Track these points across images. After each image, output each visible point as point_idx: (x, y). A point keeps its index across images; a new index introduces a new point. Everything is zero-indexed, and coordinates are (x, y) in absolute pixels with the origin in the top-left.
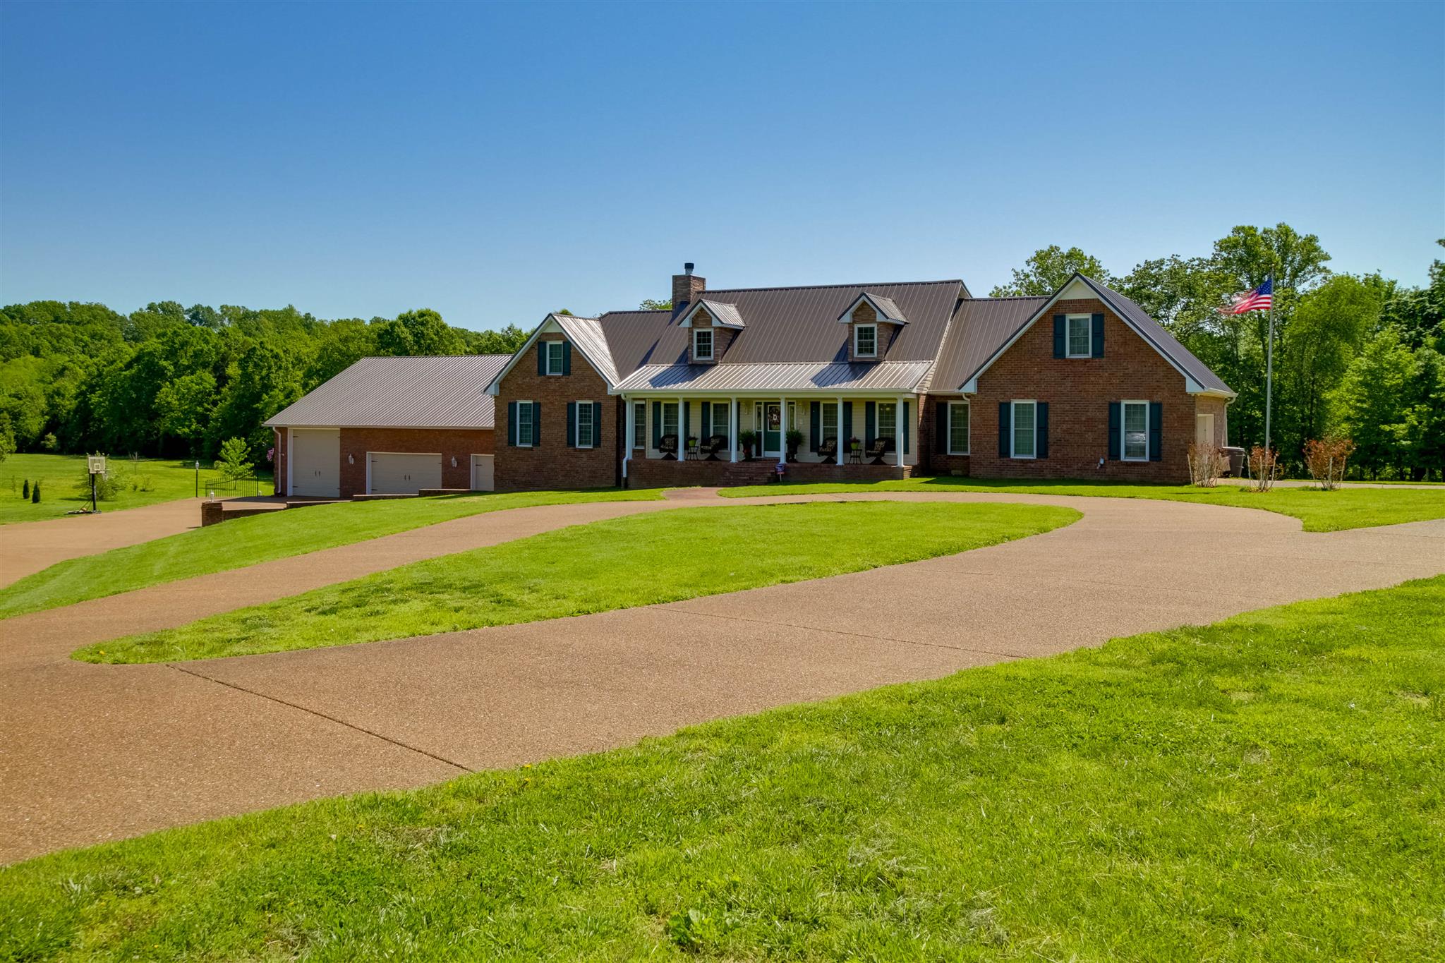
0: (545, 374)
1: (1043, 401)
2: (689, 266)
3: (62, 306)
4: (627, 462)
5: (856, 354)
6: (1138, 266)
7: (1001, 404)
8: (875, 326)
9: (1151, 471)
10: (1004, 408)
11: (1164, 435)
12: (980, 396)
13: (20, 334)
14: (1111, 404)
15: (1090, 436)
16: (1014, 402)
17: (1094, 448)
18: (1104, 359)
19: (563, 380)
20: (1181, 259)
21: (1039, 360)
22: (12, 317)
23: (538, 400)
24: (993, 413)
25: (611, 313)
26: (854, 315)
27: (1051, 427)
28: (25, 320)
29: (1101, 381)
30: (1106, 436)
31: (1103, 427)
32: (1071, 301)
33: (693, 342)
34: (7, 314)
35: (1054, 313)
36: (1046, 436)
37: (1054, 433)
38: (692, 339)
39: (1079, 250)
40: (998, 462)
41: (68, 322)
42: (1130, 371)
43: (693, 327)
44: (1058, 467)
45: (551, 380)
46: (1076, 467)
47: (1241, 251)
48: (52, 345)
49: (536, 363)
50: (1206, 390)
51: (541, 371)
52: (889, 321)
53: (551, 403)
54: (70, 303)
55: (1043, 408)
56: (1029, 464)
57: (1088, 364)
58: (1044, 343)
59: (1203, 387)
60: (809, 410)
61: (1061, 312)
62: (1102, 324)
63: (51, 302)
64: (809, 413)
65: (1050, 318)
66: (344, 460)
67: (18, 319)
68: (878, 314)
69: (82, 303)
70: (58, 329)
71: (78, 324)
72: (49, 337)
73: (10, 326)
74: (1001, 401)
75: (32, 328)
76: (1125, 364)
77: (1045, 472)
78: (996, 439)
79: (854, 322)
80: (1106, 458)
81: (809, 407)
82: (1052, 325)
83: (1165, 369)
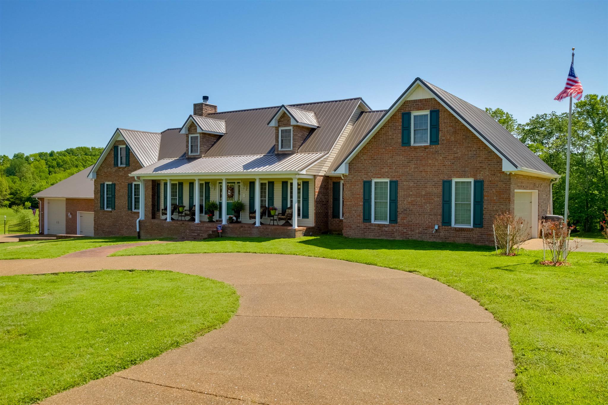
0: (118, 166)
1: (394, 179)
2: (206, 98)
3: (88, 149)
4: (139, 221)
5: (280, 149)
6: (533, 117)
7: (365, 182)
8: (291, 128)
9: (475, 236)
10: (367, 185)
11: (485, 206)
12: (350, 176)
13: (71, 160)
14: (444, 182)
15: (428, 207)
16: (374, 181)
17: (431, 217)
18: (439, 146)
19: (126, 169)
20: (557, 114)
21: (391, 148)
22: (69, 153)
23: (115, 182)
24: (359, 189)
25: (168, 130)
26: (279, 121)
27: (400, 199)
28: (74, 154)
29: (437, 164)
30: (440, 207)
31: (438, 200)
32: (415, 101)
33: (188, 144)
34: (67, 152)
35: (402, 111)
36: (396, 207)
37: (402, 204)
38: (188, 141)
39: (501, 110)
40: (362, 226)
41: (91, 155)
42: (459, 155)
43: (189, 133)
44: (405, 231)
45: (121, 170)
46: (417, 231)
47: (588, 107)
48: (83, 165)
49: (113, 159)
50: (519, 169)
51: (116, 164)
52: (298, 124)
53: (120, 184)
54: (92, 147)
55: (394, 185)
56: (384, 228)
57: (427, 150)
58: (395, 135)
59: (516, 167)
60: (249, 187)
61: (407, 110)
62: (438, 118)
63: (84, 147)
64: (249, 189)
65: (400, 115)
66: (67, 216)
67: (71, 154)
68: (292, 120)
69: (97, 147)
70: (85, 158)
71: (94, 156)
72: (82, 161)
73: (68, 157)
74: (365, 179)
75: (76, 157)
76: (455, 149)
77: (396, 234)
78: (361, 209)
79: (279, 126)
80: (440, 224)
81: (249, 185)
82: (401, 120)
83: (486, 152)
